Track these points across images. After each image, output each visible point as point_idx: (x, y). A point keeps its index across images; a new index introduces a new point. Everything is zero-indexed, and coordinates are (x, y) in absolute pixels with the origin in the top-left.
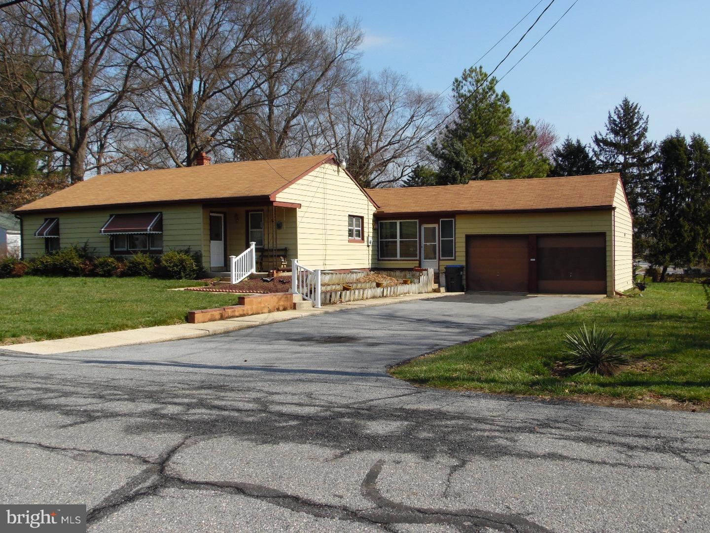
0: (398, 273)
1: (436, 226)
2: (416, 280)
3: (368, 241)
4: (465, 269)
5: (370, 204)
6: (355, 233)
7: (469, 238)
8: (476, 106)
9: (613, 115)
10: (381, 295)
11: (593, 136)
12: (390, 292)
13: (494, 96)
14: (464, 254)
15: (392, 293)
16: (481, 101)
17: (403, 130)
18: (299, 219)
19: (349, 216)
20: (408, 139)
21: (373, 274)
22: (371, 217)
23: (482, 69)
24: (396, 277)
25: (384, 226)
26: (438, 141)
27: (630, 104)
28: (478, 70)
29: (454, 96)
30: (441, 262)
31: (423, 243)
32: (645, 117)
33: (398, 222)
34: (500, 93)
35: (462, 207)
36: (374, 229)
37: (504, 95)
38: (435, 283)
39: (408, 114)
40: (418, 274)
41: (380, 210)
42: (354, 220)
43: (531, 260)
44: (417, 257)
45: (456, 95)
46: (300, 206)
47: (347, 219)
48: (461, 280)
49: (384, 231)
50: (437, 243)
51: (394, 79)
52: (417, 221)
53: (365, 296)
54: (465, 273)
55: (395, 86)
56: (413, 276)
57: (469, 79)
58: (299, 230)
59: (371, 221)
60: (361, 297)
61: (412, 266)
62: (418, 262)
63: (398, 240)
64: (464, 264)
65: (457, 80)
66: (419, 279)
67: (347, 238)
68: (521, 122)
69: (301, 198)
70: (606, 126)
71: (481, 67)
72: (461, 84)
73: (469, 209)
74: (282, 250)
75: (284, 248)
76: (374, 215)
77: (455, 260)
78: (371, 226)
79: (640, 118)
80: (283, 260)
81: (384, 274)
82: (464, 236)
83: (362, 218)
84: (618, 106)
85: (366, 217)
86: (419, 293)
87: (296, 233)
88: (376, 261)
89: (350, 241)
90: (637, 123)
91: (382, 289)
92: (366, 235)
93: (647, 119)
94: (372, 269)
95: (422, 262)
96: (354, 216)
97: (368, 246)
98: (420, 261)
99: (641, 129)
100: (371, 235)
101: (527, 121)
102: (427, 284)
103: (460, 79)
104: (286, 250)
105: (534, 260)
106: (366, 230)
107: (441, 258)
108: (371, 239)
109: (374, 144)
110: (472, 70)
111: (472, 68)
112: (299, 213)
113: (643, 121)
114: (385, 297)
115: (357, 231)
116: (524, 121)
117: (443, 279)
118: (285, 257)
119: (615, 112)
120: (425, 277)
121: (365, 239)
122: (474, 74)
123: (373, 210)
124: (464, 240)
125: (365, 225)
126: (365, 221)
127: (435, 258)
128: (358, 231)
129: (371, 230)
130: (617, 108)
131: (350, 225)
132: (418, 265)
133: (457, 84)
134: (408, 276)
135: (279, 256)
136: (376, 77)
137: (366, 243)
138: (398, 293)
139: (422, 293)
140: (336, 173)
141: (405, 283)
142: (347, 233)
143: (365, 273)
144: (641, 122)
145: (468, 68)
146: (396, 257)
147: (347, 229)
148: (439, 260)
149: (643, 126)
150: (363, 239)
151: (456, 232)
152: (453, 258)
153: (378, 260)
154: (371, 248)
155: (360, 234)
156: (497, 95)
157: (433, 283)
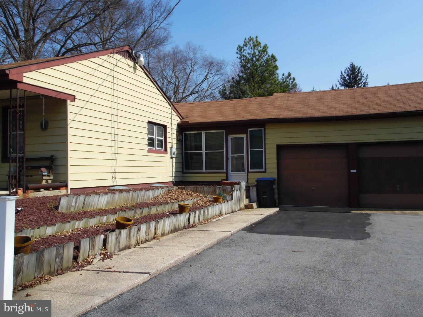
0: (206, 188)
1: (244, 136)
2: (229, 197)
3: (171, 152)
4: (276, 182)
5: (173, 113)
6: (156, 143)
7: (280, 148)
8: (253, 65)
9: (343, 73)
10: (186, 224)
11: (331, 88)
12: (199, 216)
13: (267, 56)
14: (275, 166)
15: (201, 218)
16: (258, 60)
17: (200, 84)
18: (70, 116)
19: (149, 122)
20: (203, 91)
21: (176, 190)
22: (175, 127)
23: (258, 38)
24: (203, 193)
25: (189, 138)
26: (227, 87)
27: (356, 66)
28: (255, 39)
29: (238, 57)
30: (249, 174)
31: (230, 155)
32: (365, 76)
33: (203, 133)
34: (270, 55)
35: (273, 115)
36: (178, 139)
37: (273, 56)
38: (246, 198)
39: (204, 74)
40: (229, 188)
41: (184, 120)
42: (156, 128)
43: (352, 171)
44: (224, 169)
45: (239, 56)
46: (73, 98)
47: (146, 125)
48: (274, 193)
49: (188, 143)
50: (245, 154)
51: (194, 49)
52: (224, 131)
53: (159, 232)
54: (277, 187)
55: (195, 54)
56: (224, 191)
57: (248, 45)
58: (70, 131)
59: (175, 132)
60: (152, 235)
61: (219, 179)
62: (225, 175)
63: (204, 151)
64: (275, 176)
65: (239, 46)
66: (232, 195)
67: (146, 147)
68: (285, 75)
69: (74, 87)
70: (339, 82)
71: (257, 37)
72: (243, 49)
73: (281, 116)
74: (46, 159)
75: (49, 156)
76: (178, 125)
77: (265, 172)
78: (175, 136)
79: (362, 76)
80: (46, 174)
81: (189, 189)
82: (275, 147)
83: (165, 127)
84: (347, 68)
85: (169, 126)
86: (232, 212)
87: (65, 135)
88: (181, 174)
89: (149, 151)
90: (360, 79)
91: (188, 216)
92: (169, 145)
93: (367, 77)
94: (176, 183)
95: (229, 175)
96: (155, 124)
97: (172, 158)
98: (227, 173)
99: (362, 84)
100: (175, 146)
101: (289, 75)
102: (240, 200)
103: (242, 45)
104: (52, 159)
105: (355, 171)
106: (169, 140)
107: (250, 170)
108: (174, 150)
109: (181, 94)
110: (251, 39)
111: (250, 37)
112: (71, 108)
113: (364, 78)
114: (192, 227)
115: (158, 140)
116: (287, 75)
117: (254, 193)
118: (49, 168)
119: (345, 72)
120: (238, 193)
121: (169, 150)
122: (251, 42)
123: (177, 120)
124: (275, 150)
125: (169, 135)
126: (168, 130)
127: (243, 171)
128: (161, 141)
129: (175, 141)
130: (346, 69)
131: (151, 132)
132: (225, 178)
133: (240, 49)
134: (218, 191)
135: (39, 168)
136: (182, 48)
137: (169, 155)
138: (209, 217)
139: (235, 212)
140: (132, 70)
141: (216, 200)
142: (146, 142)
143: (165, 190)
144: (363, 79)
145: (248, 38)
146: (202, 169)
147: (146, 137)
148: (248, 172)
149: (364, 81)
150: (166, 150)
151: (266, 142)
152: (263, 170)
153: (183, 173)
154: (174, 160)
155: (163, 144)
156: (269, 56)
157: (245, 198)
